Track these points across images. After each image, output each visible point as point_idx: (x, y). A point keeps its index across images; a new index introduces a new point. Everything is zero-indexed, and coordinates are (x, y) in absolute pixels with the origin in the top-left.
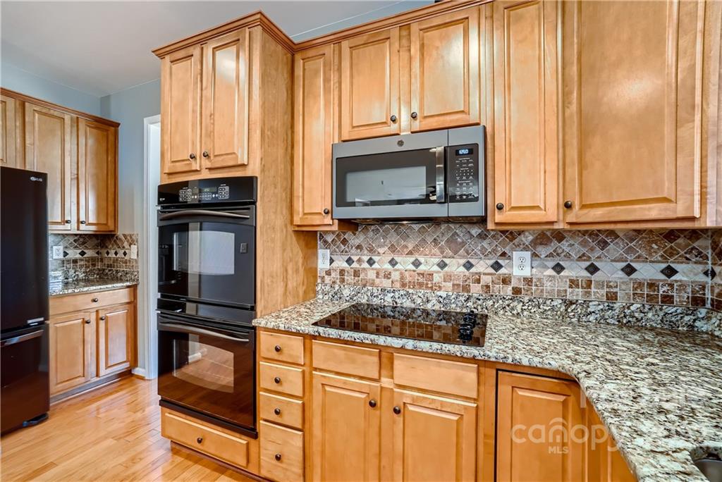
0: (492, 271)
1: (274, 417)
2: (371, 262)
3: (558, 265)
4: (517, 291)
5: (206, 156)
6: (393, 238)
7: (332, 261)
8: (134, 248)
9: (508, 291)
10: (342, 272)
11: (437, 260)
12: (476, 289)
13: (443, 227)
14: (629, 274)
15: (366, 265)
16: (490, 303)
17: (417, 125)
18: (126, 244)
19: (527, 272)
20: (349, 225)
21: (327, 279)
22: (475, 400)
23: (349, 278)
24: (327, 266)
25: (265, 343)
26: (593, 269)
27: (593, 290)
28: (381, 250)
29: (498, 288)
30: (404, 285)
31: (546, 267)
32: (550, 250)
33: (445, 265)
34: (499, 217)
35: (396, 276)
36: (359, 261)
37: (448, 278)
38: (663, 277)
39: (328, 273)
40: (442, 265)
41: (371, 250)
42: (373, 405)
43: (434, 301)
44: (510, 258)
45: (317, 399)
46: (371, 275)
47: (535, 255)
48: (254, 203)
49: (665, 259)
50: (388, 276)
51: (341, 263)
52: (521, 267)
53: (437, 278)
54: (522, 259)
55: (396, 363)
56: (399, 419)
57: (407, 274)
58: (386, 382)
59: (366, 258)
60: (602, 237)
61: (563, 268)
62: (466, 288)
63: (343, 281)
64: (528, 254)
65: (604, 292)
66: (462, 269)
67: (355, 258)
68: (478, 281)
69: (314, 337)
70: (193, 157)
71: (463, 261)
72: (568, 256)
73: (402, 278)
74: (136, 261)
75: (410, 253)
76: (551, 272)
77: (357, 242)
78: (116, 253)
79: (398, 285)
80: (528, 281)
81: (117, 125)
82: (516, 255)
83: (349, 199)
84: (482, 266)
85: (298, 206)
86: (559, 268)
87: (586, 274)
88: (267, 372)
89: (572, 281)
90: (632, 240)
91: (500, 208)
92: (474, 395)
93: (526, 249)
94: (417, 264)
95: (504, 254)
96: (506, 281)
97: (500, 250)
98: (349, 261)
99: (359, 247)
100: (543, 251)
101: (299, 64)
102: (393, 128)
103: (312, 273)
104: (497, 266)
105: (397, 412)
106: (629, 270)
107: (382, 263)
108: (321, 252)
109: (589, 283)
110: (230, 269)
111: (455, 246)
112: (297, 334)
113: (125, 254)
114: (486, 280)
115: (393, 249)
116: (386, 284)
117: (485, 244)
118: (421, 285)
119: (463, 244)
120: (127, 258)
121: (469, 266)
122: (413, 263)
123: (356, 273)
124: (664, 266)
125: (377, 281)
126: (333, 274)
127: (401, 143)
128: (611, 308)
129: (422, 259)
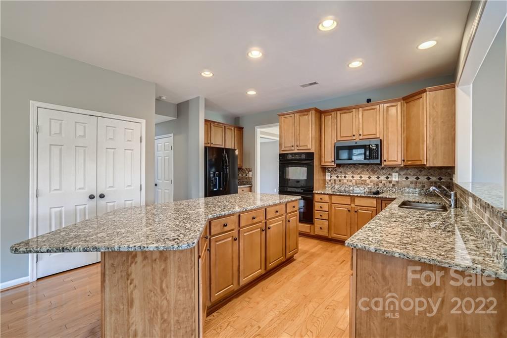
0: (386, 179)
1: (319, 217)
2: (345, 177)
3: (407, 177)
4: (394, 185)
5: (297, 146)
6: (353, 169)
7: (331, 177)
8: (250, 173)
9: (391, 185)
10: (335, 180)
11: (368, 176)
12: (380, 185)
13: (370, 166)
14: (428, 180)
15: (343, 178)
16: (385, 189)
17: (361, 137)
18: (247, 172)
19: (397, 179)
20: (339, 165)
21: (329, 183)
22: (376, 207)
23: (337, 182)
24: (329, 178)
25: (317, 198)
26: (417, 178)
27: (418, 184)
28: (349, 173)
29: (387, 184)
30: (356, 184)
31: (403, 178)
32: (404, 172)
33: (371, 178)
34: (385, 163)
35: (354, 181)
36: (341, 177)
37: (371, 182)
38: (438, 180)
39: (330, 181)
40: (370, 178)
41: (345, 173)
42: (349, 211)
43: (367, 189)
44: (392, 175)
45: (333, 211)
46: (345, 181)
47: (399, 174)
48: (313, 160)
49: (439, 175)
50: (351, 181)
51: (334, 177)
52: (395, 178)
53: (368, 182)
54: (395, 176)
55: (356, 200)
56: (356, 214)
57: (358, 181)
58: (353, 205)
59: (343, 176)
60: (420, 169)
61: (408, 178)
62: (377, 185)
63: (335, 183)
64: (397, 174)
65: (421, 185)
66: (376, 179)
67: (339, 176)
68: (381, 182)
69: (332, 195)
70: (293, 146)
71: (376, 176)
72: (410, 174)
73: (356, 182)
74: (251, 178)
75: (359, 174)
76: (405, 179)
77: (340, 171)
78: (242, 175)
79: (354, 184)
80: (397, 182)
81: (243, 128)
82: (393, 174)
83: (340, 158)
84: (383, 178)
85: (323, 159)
86: (407, 178)
87: (415, 180)
88: (317, 206)
89: (411, 182)
90: (429, 170)
91: (385, 161)
92: (375, 206)
93: (397, 172)
94: (361, 177)
95: (390, 174)
96: (390, 182)
97: (388, 173)
98: (337, 177)
99: (341, 172)
100: (402, 173)
101: (323, 117)
102: (354, 138)
103: (324, 180)
104: (387, 178)
105: (356, 212)
106: (428, 179)
107: (349, 177)
108: (327, 174)
109: (416, 182)
110: (305, 178)
111: (374, 172)
112: (327, 194)
113: (246, 175)
114: (383, 182)
115: (353, 173)
116: (351, 184)
117: (384, 171)
118: (362, 184)
119: (377, 171)
120: (247, 176)
121: (378, 178)
122: (360, 177)
123: (340, 181)
124: (439, 177)
125: (347, 183)
126: (332, 181)
127: (356, 143)
128: (423, 190)
129: (363, 176)
